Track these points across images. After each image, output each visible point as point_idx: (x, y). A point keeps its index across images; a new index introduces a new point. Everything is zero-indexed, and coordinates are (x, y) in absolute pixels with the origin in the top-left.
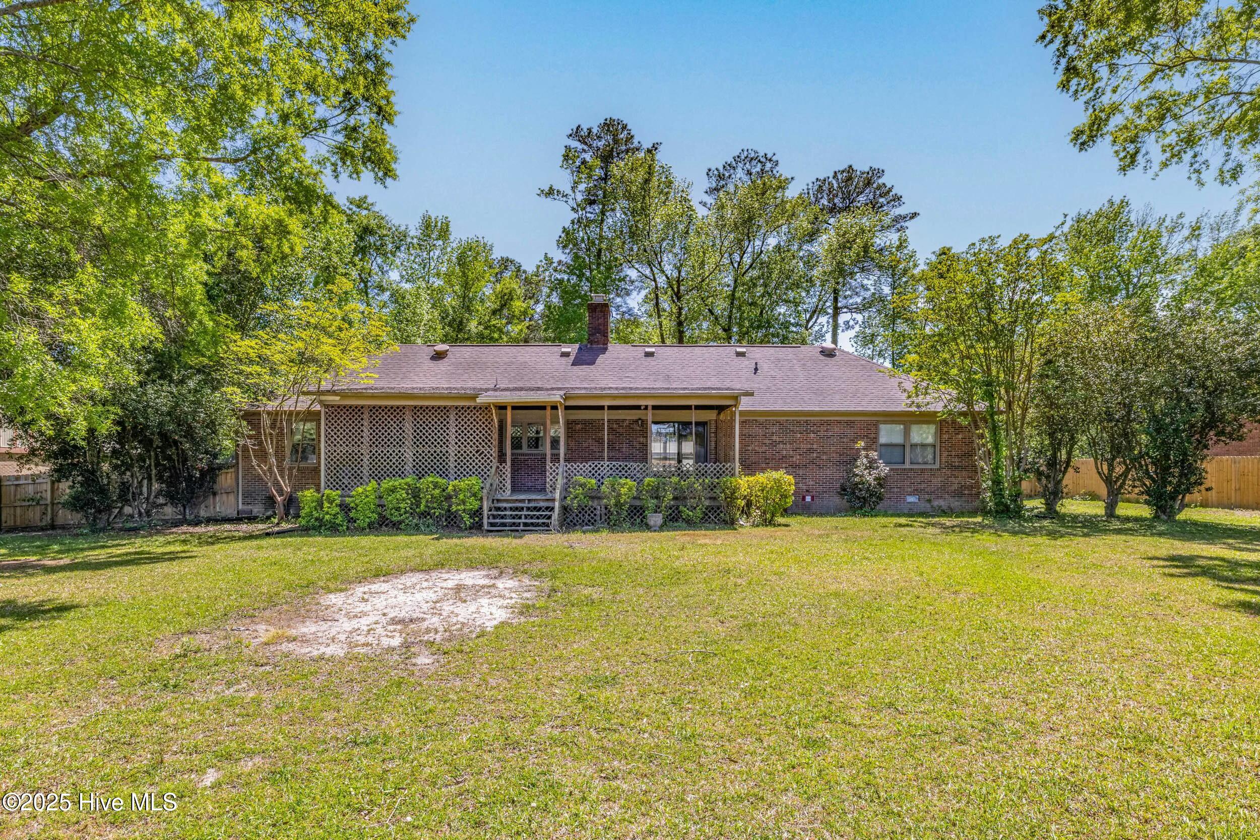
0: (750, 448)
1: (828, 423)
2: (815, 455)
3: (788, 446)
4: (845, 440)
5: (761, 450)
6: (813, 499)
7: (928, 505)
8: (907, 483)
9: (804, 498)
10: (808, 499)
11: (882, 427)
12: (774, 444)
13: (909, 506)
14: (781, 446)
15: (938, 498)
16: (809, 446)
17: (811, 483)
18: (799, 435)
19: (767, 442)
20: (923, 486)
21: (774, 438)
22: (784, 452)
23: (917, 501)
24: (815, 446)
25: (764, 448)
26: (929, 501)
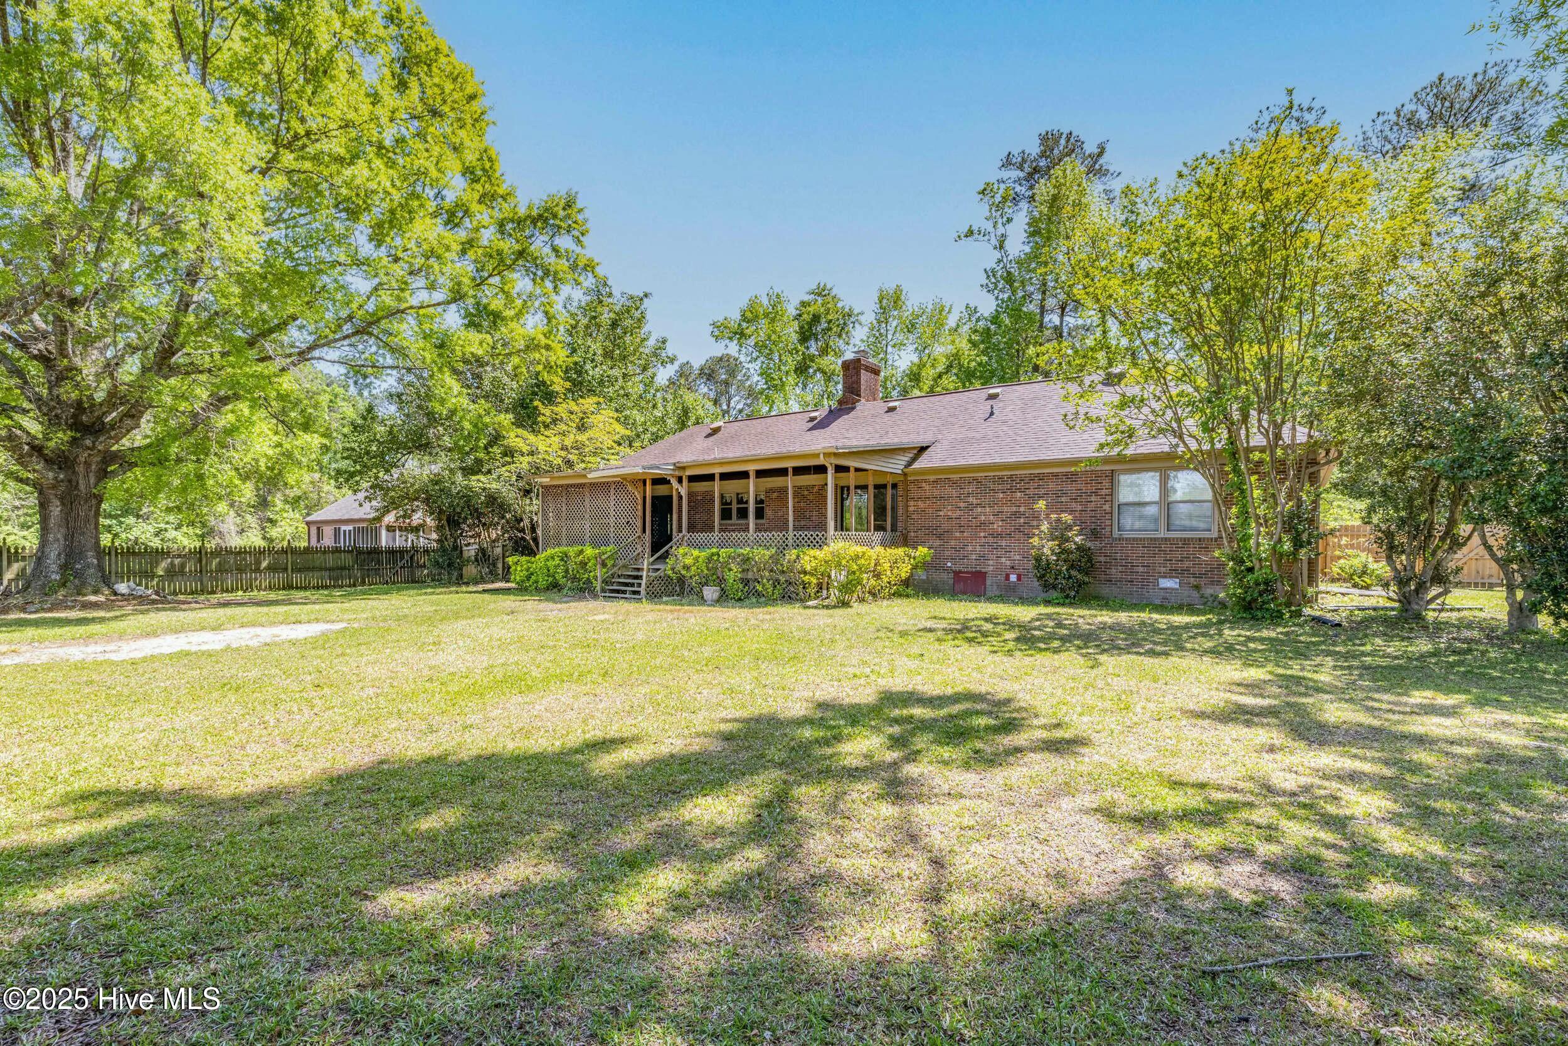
0: (941, 513)
1: (1041, 477)
2: (1022, 520)
3: (988, 509)
4: (1063, 499)
5: (954, 516)
6: (1019, 578)
7: (1195, 594)
8: (1159, 559)
9: (1007, 577)
10: (1013, 578)
11: (1123, 478)
12: (971, 507)
13: (1162, 593)
14: (979, 510)
15: (1212, 583)
16: (1014, 509)
17: (1018, 557)
18: (1001, 495)
19: (962, 505)
20: (1186, 564)
21: (971, 499)
22: (983, 518)
23: (1177, 586)
24: (1022, 509)
25: (958, 513)
26: (1197, 587)
